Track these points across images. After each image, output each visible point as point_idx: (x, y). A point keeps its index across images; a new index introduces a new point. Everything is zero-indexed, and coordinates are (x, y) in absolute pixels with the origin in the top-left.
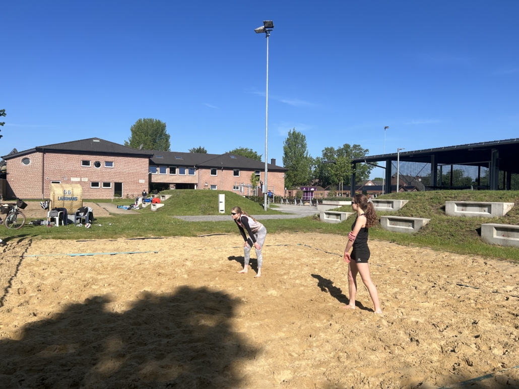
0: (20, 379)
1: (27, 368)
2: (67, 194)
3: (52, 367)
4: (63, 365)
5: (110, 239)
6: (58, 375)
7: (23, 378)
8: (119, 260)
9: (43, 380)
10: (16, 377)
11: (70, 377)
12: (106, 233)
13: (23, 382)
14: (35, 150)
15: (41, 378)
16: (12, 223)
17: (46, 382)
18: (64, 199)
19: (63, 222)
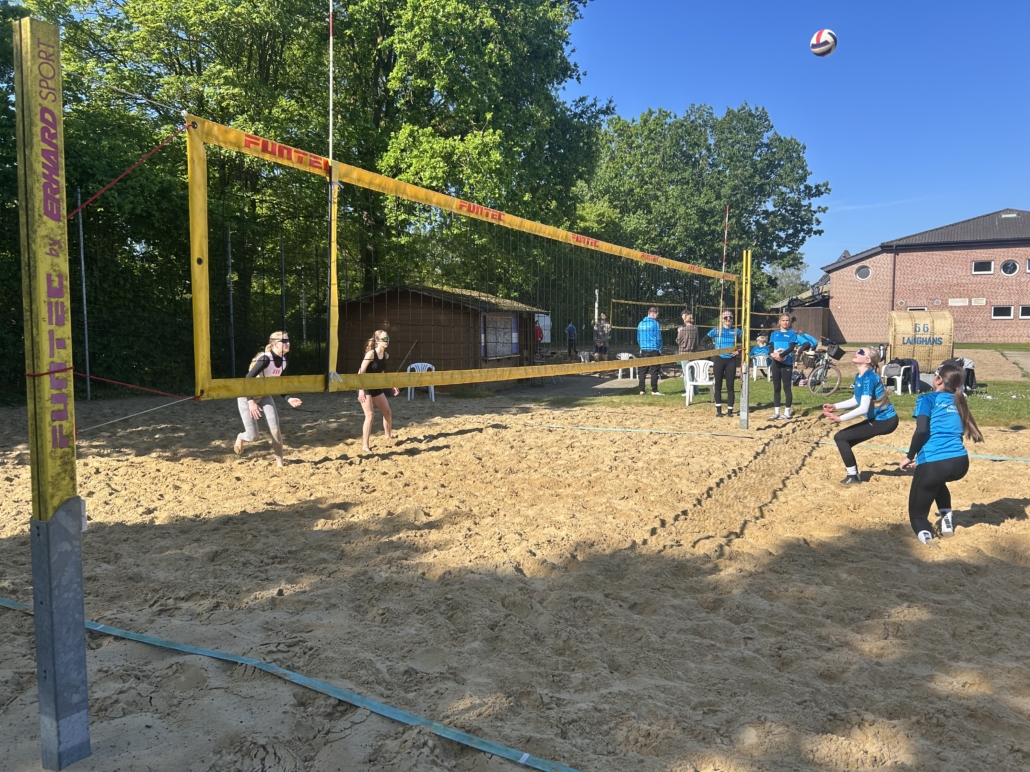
0: (747, 635)
1: (763, 623)
2: (922, 331)
3: (801, 633)
4: (820, 637)
5: (1002, 428)
6: (807, 651)
7: (750, 636)
8: (1007, 473)
9: (780, 649)
10: (743, 630)
11: (823, 661)
12: (995, 414)
13: (749, 641)
14: (880, 249)
15: (778, 645)
16: (819, 384)
17: (784, 654)
18: (914, 341)
19: (909, 386)
